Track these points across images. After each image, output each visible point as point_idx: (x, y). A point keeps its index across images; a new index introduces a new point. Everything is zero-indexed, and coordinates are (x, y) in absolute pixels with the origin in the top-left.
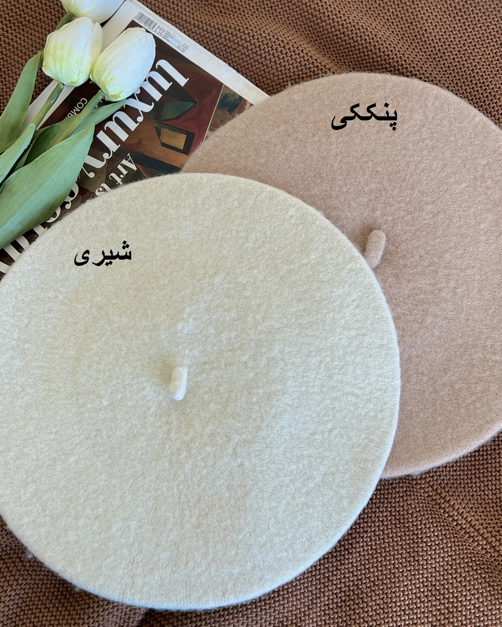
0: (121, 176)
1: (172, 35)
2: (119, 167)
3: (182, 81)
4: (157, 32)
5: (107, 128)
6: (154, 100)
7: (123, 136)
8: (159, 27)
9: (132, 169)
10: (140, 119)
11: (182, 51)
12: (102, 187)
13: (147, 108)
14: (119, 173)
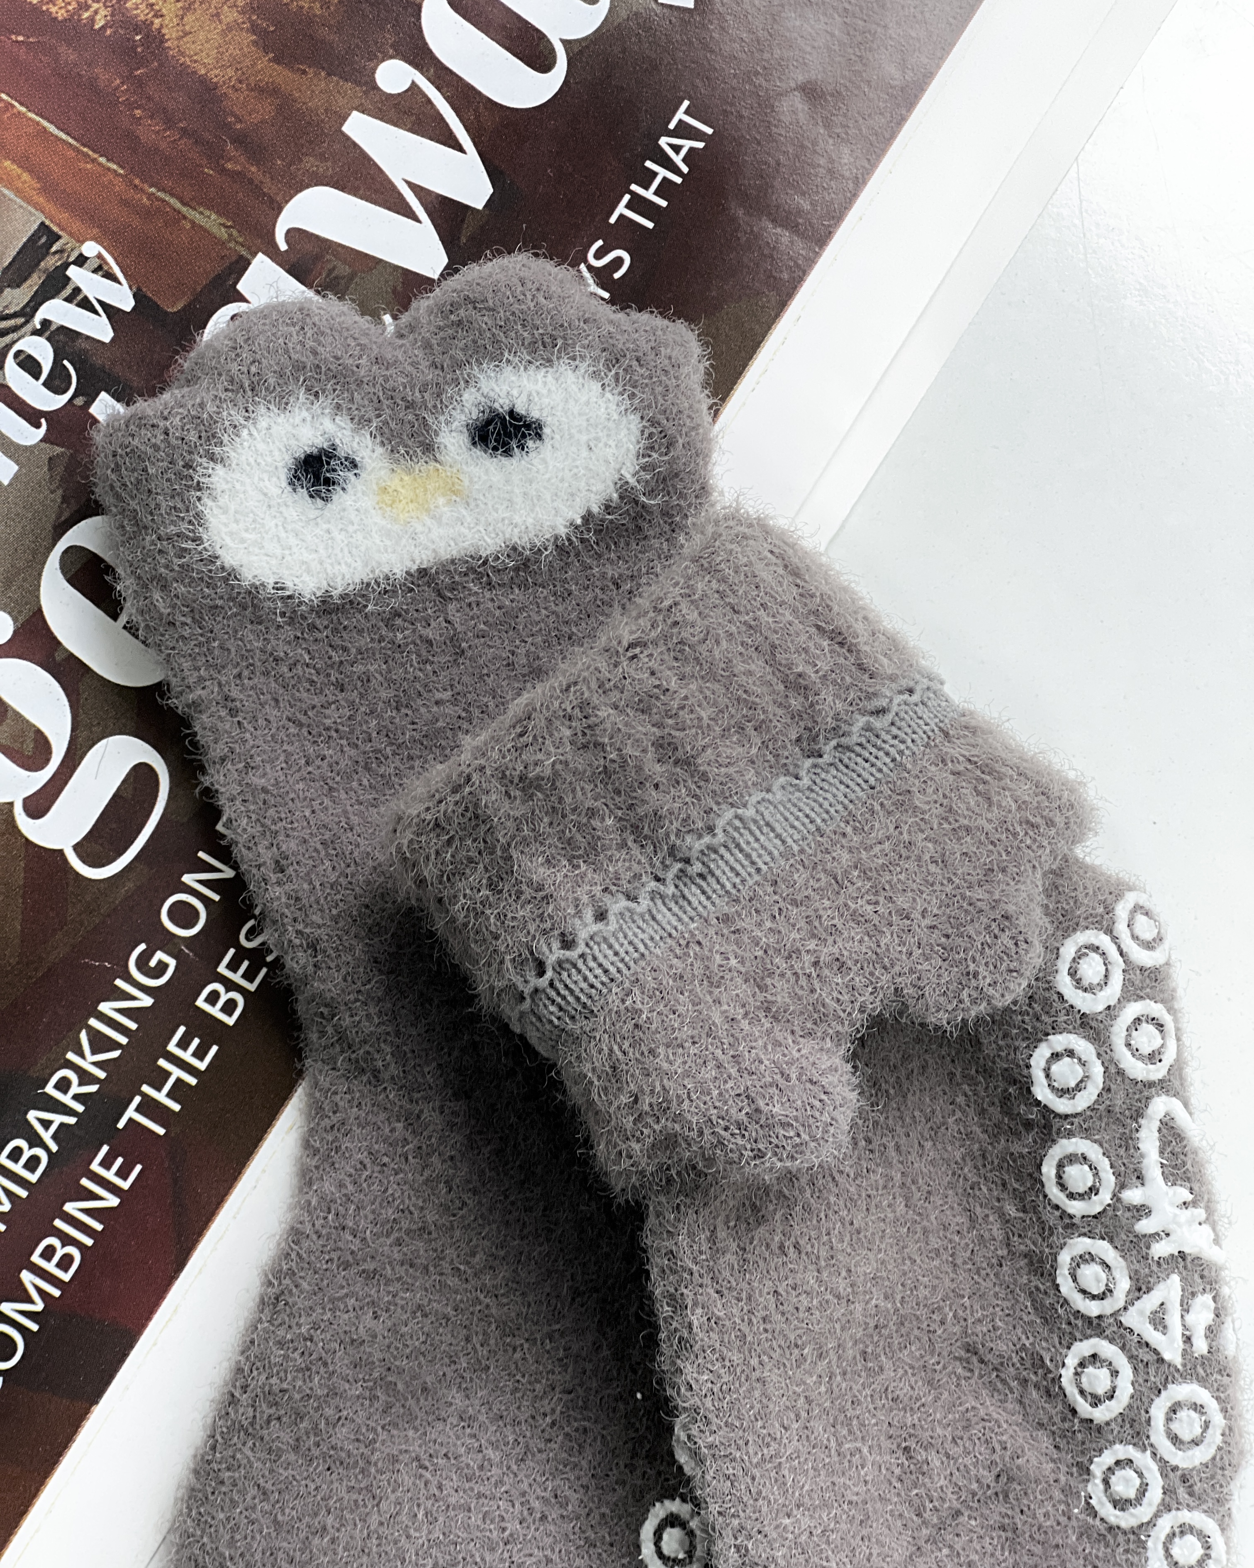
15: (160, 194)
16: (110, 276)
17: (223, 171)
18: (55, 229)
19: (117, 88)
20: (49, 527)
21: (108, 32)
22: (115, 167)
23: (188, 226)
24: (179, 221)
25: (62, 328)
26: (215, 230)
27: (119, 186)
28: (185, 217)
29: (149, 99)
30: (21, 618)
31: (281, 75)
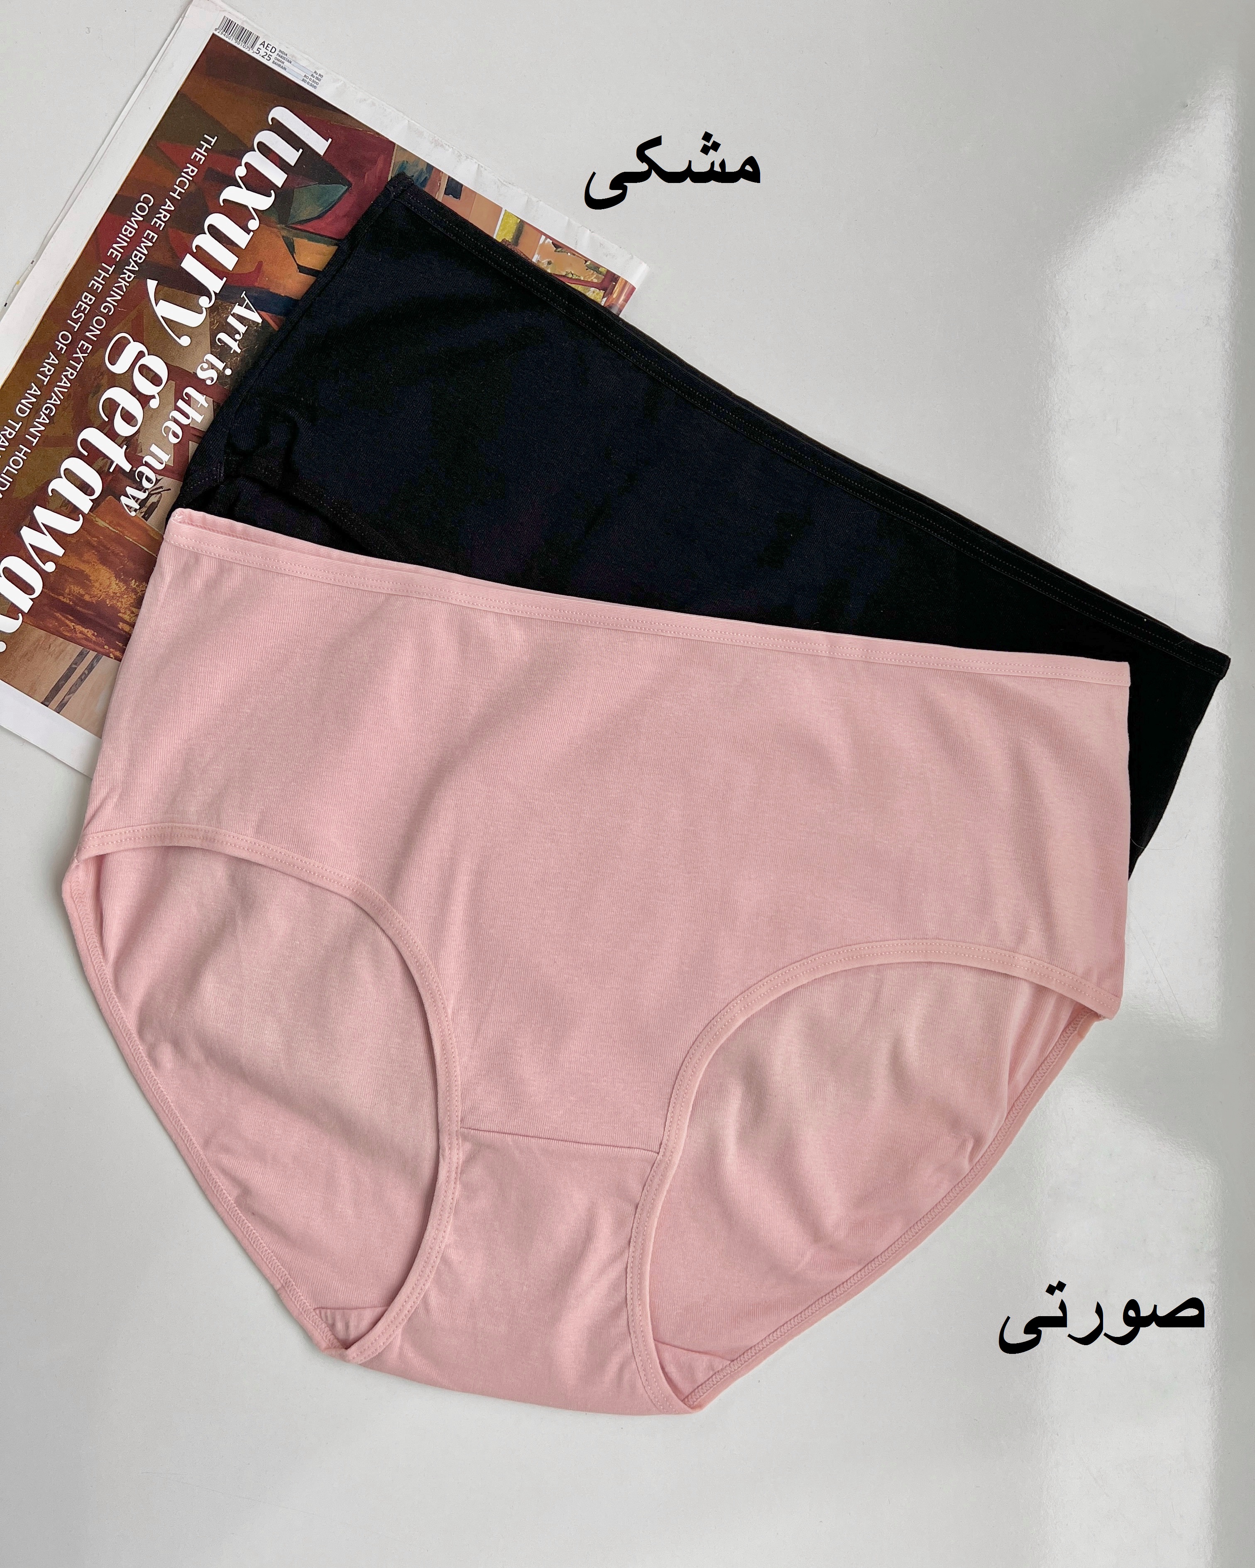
0: (237, 337)
1: (288, 57)
2: (231, 320)
3: (320, 145)
4: (262, 53)
5: (197, 247)
6: (273, 186)
7: (229, 260)
8: (263, 44)
9: (253, 322)
10: (254, 224)
11: (311, 85)
12: (208, 362)
13: (263, 202)
14: (232, 332)
15: (114, 530)
16: (127, 506)
17: (98, 537)
18: (143, 519)
19: (128, 562)
20: (141, 431)
21: (131, 579)
22: (128, 538)
23: (107, 521)
24: (110, 522)
25: (140, 491)
26: (100, 520)
27: (126, 532)
28: (108, 524)
29: (118, 559)
30: (148, 406)
31: (83, 567)
